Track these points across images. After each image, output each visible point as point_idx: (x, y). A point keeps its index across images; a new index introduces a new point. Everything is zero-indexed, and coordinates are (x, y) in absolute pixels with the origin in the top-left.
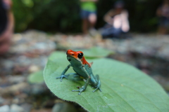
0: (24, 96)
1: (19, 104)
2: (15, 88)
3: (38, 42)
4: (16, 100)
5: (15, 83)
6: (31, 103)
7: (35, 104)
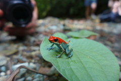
0: (38, 58)
1: (34, 63)
2: (33, 54)
3: (52, 25)
4: (33, 61)
5: (34, 51)
6: (41, 64)
7: (43, 64)
